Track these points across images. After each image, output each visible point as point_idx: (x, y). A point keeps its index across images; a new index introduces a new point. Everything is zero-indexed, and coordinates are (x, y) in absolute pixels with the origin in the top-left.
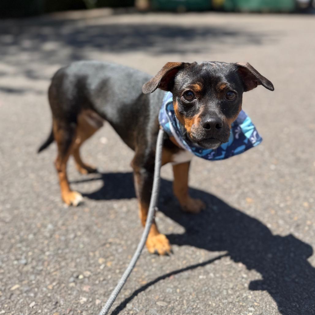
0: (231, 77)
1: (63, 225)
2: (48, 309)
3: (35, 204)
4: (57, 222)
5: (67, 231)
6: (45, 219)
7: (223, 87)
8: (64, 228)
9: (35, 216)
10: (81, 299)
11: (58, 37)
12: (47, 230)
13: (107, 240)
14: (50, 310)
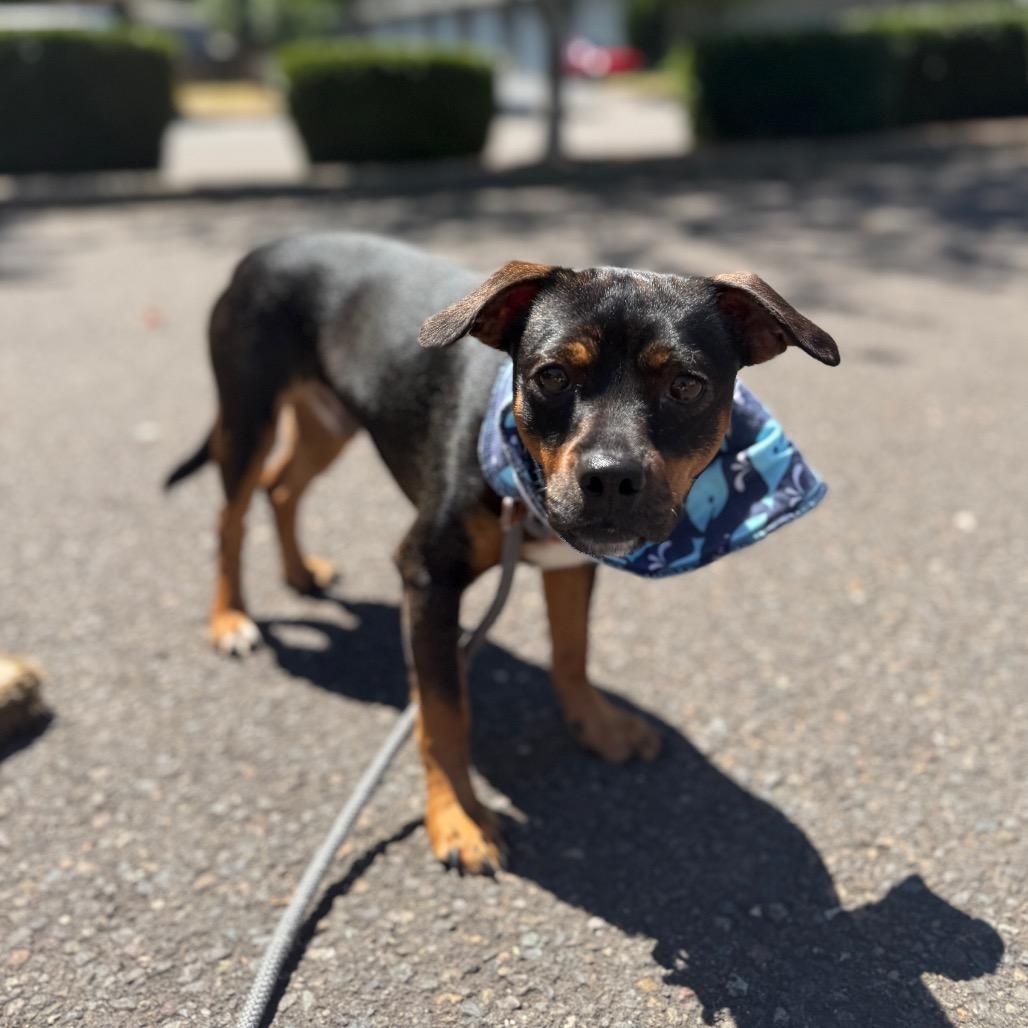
0: (693, 330)
1: (756, 734)
2: (632, 957)
3: (698, 647)
4: (741, 720)
5: (762, 756)
6: (711, 698)
7: (662, 358)
8: (755, 745)
9: (686, 682)
10: (734, 979)
11: (921, 197)
12: (707, 731)
13: (875, 834)
14: (636, 962)
